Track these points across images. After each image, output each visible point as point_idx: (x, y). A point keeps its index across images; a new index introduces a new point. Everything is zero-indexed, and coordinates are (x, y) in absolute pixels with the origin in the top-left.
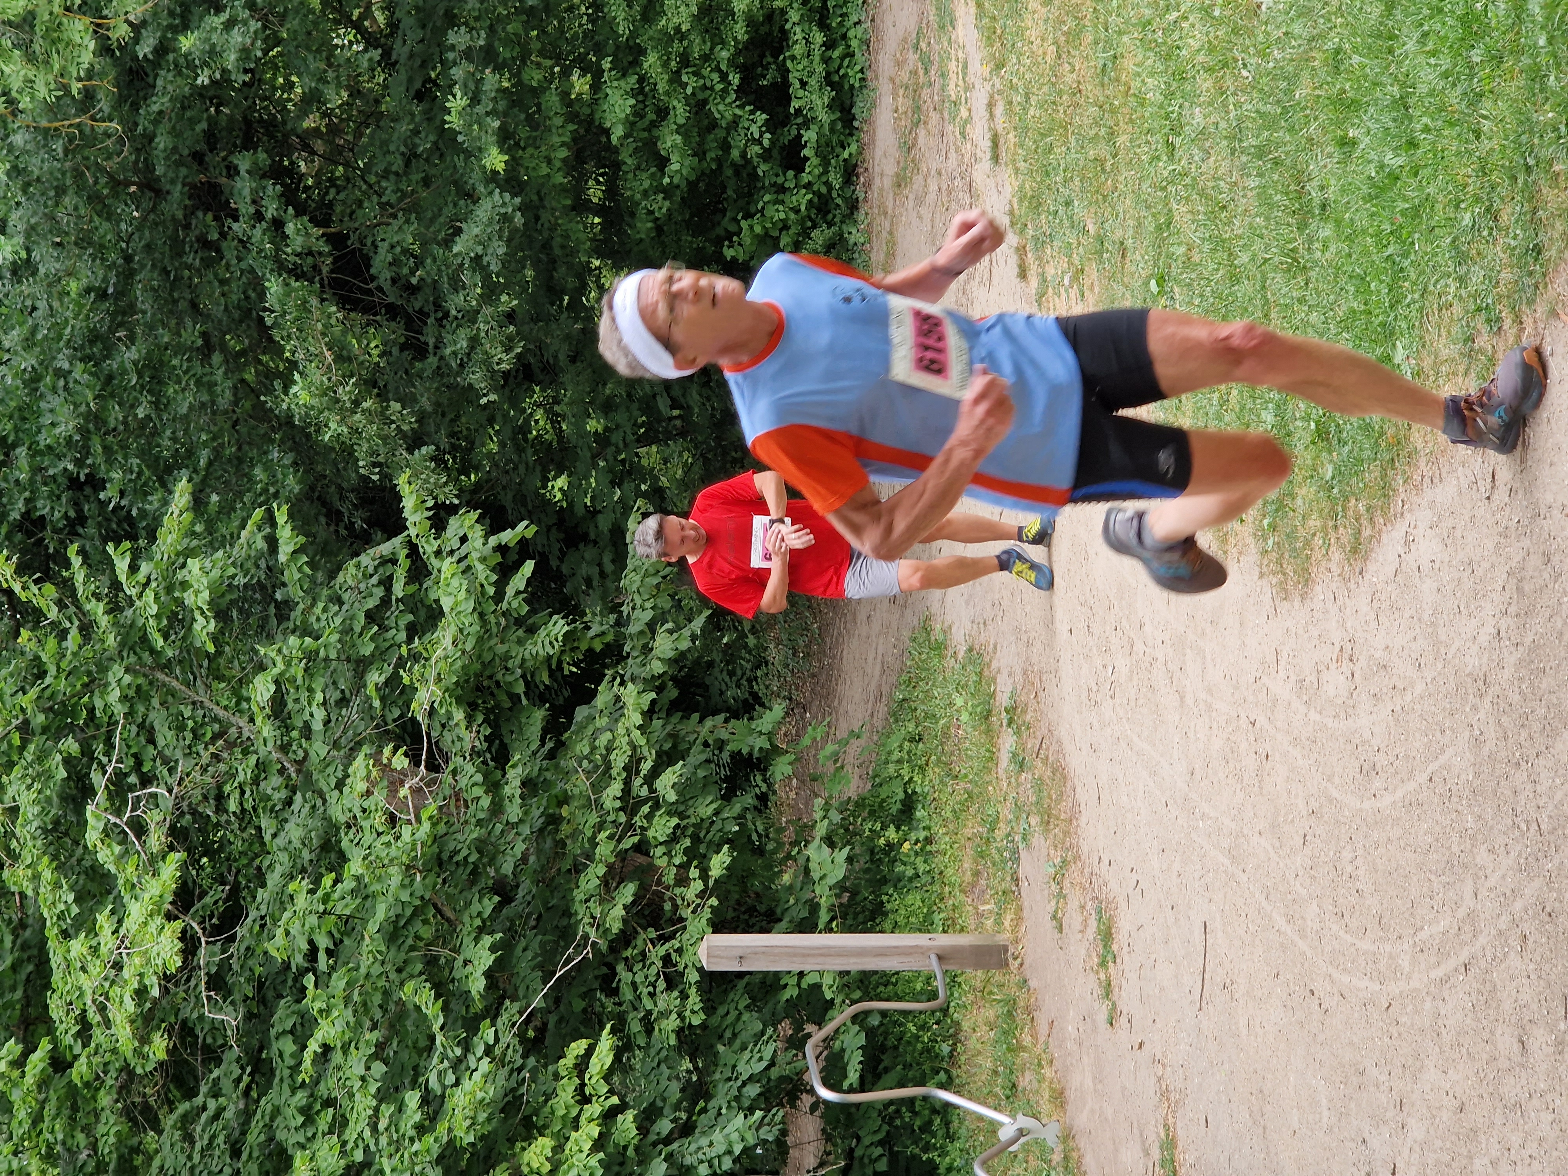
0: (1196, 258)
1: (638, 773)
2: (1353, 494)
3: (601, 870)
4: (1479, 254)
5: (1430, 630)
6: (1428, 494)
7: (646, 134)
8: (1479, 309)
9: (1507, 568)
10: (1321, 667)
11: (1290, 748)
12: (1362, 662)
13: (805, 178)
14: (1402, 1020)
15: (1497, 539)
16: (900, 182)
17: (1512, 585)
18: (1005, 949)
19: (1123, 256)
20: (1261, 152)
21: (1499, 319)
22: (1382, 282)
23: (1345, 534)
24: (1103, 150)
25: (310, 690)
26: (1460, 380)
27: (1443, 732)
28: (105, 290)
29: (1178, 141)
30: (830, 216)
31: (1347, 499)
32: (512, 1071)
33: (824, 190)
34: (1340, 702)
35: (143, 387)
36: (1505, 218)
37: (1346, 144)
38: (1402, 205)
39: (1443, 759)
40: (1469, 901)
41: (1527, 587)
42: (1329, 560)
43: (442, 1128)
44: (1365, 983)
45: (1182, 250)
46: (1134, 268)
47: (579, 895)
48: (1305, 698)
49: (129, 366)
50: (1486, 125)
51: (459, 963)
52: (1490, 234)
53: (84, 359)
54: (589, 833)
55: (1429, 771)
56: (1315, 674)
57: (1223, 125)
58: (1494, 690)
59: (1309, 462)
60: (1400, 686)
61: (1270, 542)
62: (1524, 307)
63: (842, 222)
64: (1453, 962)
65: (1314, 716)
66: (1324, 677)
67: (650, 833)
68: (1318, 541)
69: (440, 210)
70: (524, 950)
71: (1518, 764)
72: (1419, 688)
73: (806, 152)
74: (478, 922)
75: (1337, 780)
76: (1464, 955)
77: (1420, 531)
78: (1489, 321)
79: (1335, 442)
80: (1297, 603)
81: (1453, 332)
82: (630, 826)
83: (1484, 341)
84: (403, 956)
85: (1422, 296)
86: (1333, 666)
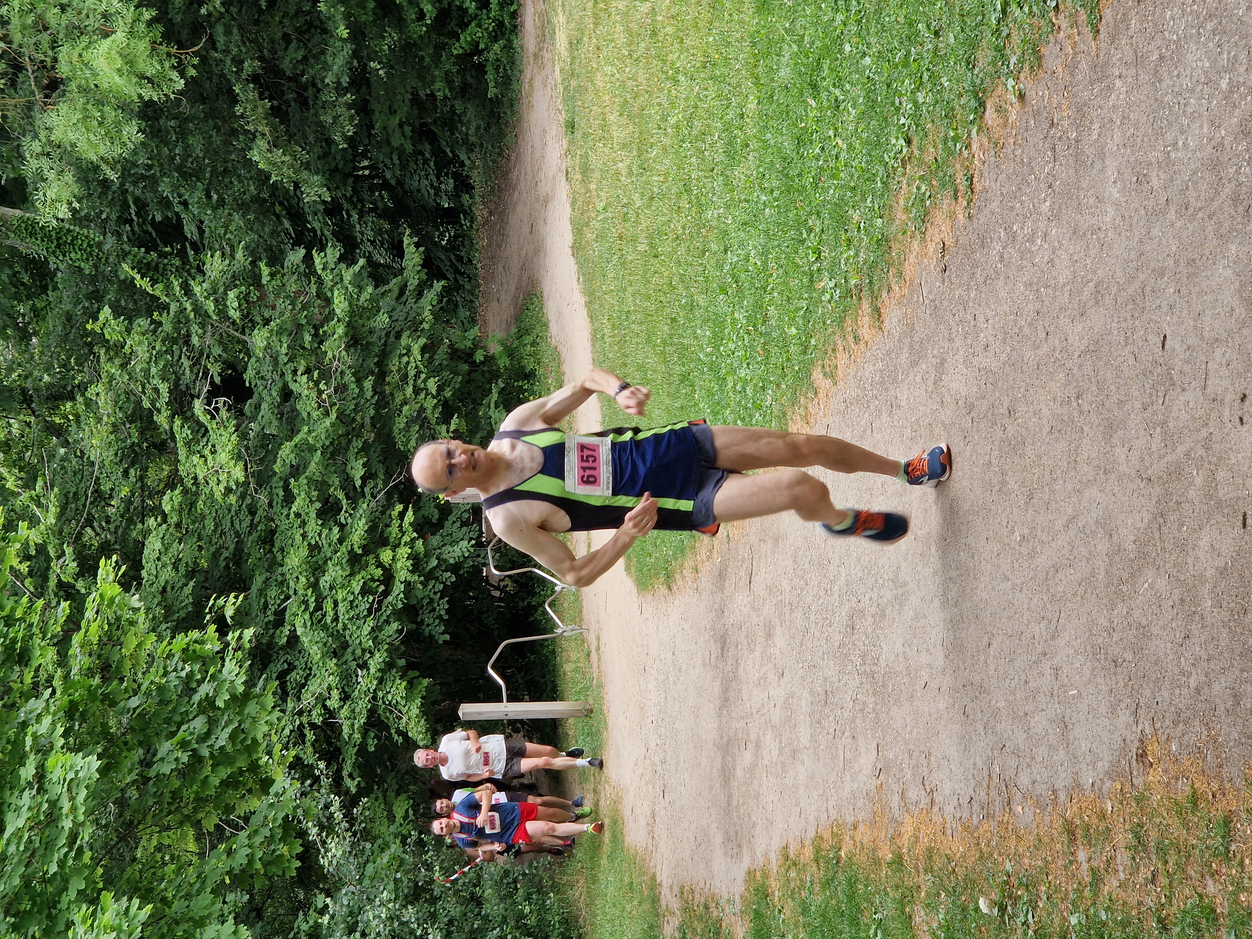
43: (348, 543)
74: (356, 450)
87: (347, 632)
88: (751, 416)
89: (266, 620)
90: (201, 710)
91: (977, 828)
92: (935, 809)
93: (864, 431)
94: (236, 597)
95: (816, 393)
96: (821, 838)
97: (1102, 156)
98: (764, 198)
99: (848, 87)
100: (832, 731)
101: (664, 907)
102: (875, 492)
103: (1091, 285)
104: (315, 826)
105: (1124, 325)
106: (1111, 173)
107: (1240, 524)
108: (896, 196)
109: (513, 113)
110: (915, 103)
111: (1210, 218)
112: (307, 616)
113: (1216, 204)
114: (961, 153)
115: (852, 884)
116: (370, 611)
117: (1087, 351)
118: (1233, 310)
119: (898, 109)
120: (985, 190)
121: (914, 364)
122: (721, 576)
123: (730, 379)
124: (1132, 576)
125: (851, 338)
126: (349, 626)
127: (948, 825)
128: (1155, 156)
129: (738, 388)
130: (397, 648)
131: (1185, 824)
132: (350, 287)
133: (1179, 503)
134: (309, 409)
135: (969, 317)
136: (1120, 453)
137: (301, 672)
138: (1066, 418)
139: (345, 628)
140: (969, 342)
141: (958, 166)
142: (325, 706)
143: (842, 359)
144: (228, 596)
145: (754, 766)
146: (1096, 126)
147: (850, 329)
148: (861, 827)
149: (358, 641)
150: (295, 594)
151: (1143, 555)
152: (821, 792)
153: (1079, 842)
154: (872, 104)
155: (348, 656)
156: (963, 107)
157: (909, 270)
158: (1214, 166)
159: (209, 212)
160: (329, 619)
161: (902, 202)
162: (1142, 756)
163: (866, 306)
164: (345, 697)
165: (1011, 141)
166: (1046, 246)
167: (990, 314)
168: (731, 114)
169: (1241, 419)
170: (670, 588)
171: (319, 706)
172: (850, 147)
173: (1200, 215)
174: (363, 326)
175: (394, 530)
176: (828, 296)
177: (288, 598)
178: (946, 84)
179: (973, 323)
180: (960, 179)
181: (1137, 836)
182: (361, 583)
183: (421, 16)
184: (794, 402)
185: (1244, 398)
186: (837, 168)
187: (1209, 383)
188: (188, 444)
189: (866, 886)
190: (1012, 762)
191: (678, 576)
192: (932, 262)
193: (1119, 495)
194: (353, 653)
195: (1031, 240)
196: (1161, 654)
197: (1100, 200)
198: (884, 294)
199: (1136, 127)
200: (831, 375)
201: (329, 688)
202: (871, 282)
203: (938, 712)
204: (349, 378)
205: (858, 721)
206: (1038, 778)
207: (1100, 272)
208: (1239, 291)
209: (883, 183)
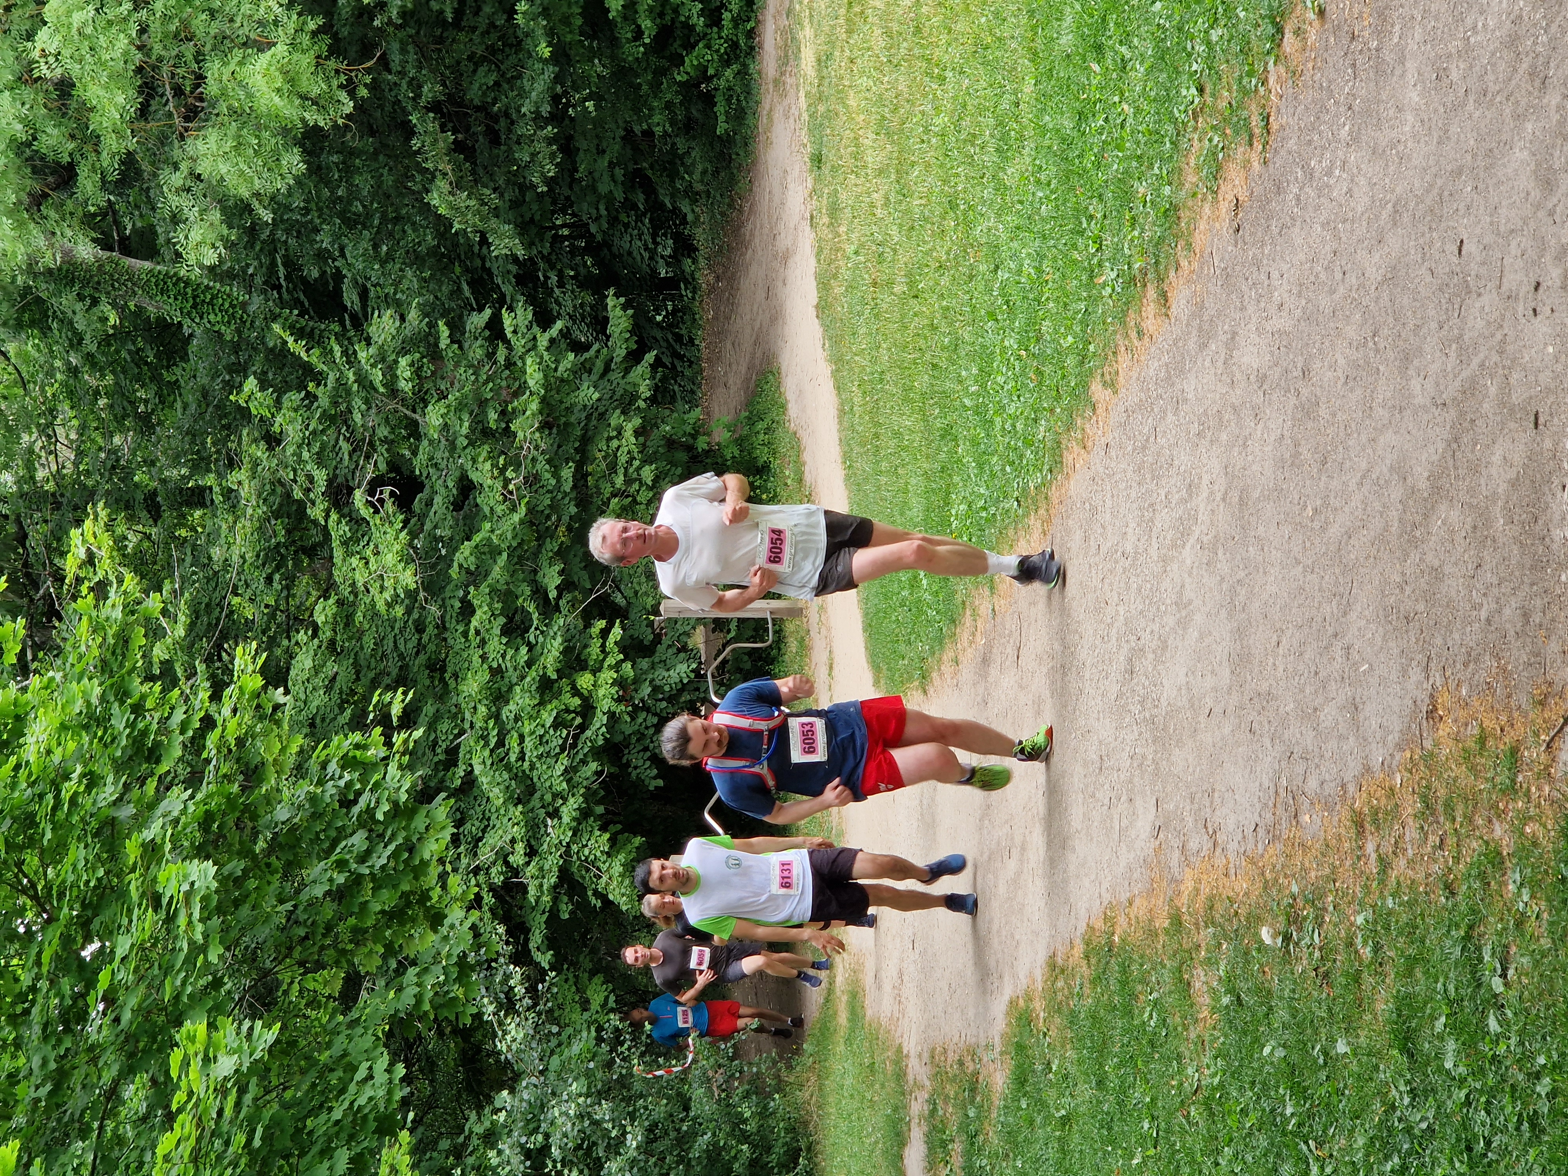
74: (551, 554)
87: (535, 773)
88: (1021, 457)
89: (436, 759)
90: (361, 824)
91: (1262, 856)
92: (1219, 851)
93: (1147, 440)
94: (405, 693)
95: (1094, 410)
96: (1093, 929)
97: (1402, 61)
98: (1040, 194)
99: (1136, 41)
100: (1107, 801)
101: (911, 1082)
102: (1158, 507)
103: (1390, 206)
104: (491, 1003)
105: (1421, 241)
106: (1411, 77)
107: (1532, 425)
108: (1186, 156)
109: (747, 154)
110: (1209, 43)
111: (1508, 100)
112: (487, 753)
113: (1513, 82)
114: (1256, 90)
115: (1125, 969)
116: (563, 748)
117: (1385, 280)
118: (1528, 194)
119: (1189, 55)
120: (1282, 128)
121: (1203, 346)
122: (986, 661)
123: (998, 420)
124: (1426, 516)
125: (1133, 335)
126: (538, 765)
127: (1231, 865)
128: (1455, 45)
129: (1008, 426)
130: (595, 792)
131: (1473, 769)
132: (546, 355)
133: (1473, 421)
134: (492, 503)
135: (1263, 277)
136: (1415, 384)
137: (477, 823)
138: (1361, 362)
139: (532, 767)
140: (1263, 305)
141: (1253, 107)
142: (506, 863)
143: (1124, 361)
144: (396, 691)
145: (1019, 873)
146: (1397, 28)
147: (1132, 323)
148: (1137, 902)
149: (548, 784)
150: (472, 727)
151: (1436, 490)
152: (1093, 877)
153: (1367, 833)
154: (1162, 55)
155: (535, 802)
156: (1259, 38)
157: (1199, 239)
158: (1513, 41)
159: (376, 267)
160: (513, 757)
161: (1192, 162)
162: (1431, 713)
163: (1151, 292)
164: (532, 852)
165: (1310, 65)
166: (1345, 176)
167: (1285, 267)
168: (1005, 104)
169: (1535, 310)
170: (925, 692)
171: (500, 862)
172: (1138, 110)
173: (1498, 99)
174: (561, 402)
175: (594, 650)
176: (1109, 290)
177: (462, 732)
178: (1242, 15)
179: (1266, 282)
180: (1256, 121)
181: (1425, 799)
182: (554, 713)
183: (639, 34)
184: (1070, 426)
185: (1537, 286)
186: (1122, 138)
187: (1504, 280)
188: (345, 543)
189: (1142, 965)
190: (1300, 769)
191: (934, 675)
192: (1224, 226)
193: (1414, 432)
194: (542, 798)
195: (1329, 173)
196: (1453, 593)
197: (1399, 109)
198: (1172, 273)
199: (1437, 19)
200: (1111, 385)
201: (513, 841)
202: (1157, 263)
203: (1222, 739)
204: (542, 466)
205: (1136, 780)
206: (1327, 777)
207: (1399, 190)
208: (1535, 172)
209: (1172, 143)
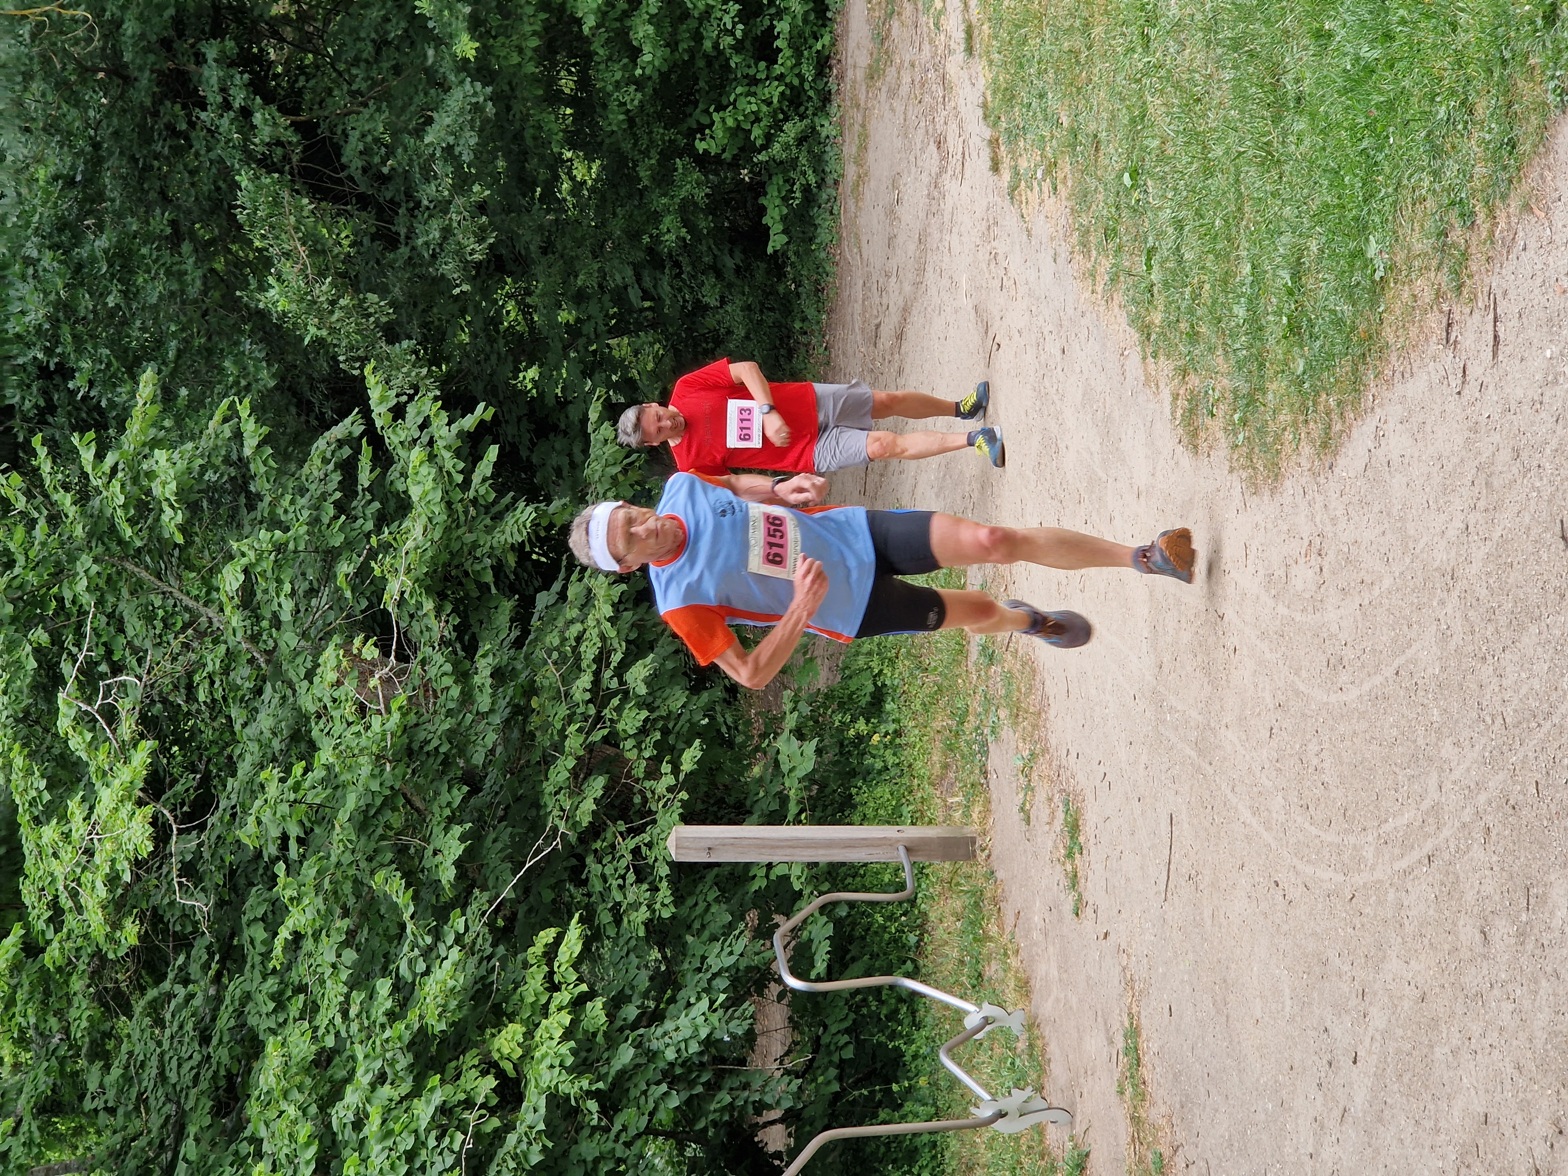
0: (1170, 152)
1: (608, 665)
2: (1324, 389)
3: (571, 763)
4: (1453, 147)
5: (1399, 525)
6: (1399, 389)
7: (618, 24)
8: (1453, 204)
9: (1477, 463)
10: (1290, 561)
11: (1258, 642)
12: (1331, 557)
13: (778, 70)
14: (1367, 910)
15: (1467, 434)
16: (873, 74)
17: (1481, 480)
18: (973, 841)
19: (1097, 149)
20: (1236, 45)
21: (1473, 213)
22: (1356, 175)
23: (1316, 429)
24: (1078, 42)
25: (279, 581)
26: (1433, 274)
27: (1410, 626)
28: (74, 177)
29: (1153, 33)
30: (802, 109)
31: (1317, 394)
32: (481, 960)
33: (796, 82)
34: (1308, 596)
35: (113, 276)
36: (1481, 111)
37: (1322, 36)
38: (1378, 98)
39: (1409, 653)
40: (1433, 794)
41: (1496, 482)
42: (1299, 454)
43: (413, 1016)
44: (1330, 874)
45: (1156, 143)
46: (1107, 162)
47: (548, 788)
48: (1273, 592)
49: (99, 254)
50: (1463, 19)
51: (429, 852)
52: (1465, 128)
53: (54, 247)
54: (559, 726)
55: (1396, 665)
56: (1283, 569)
57: (1199, 16)
58: (1461, 585)
59: (1280, 357)
60: (1368, 579)
61: (1241, 437)
62: (1498, 202)
63: (814, 114)
64: (1416, 855)
65: (1282, 610)
66: (1294, 570)
67: (620, 726)
68: (1288, 436)
69: (411, 99)
70: (495, 841)
71: (1484, 658)
72: (1387, 582)
73: (778, 43)
74: (447, 812)
75: (1304, 674)
76: (1428, 848)
77: (1391, 425)
78: (1462, 215)
79: (1306, 337)
80: (1266, 498)
81: (1426, 227)
82: (599, 718)
83: (1457, 235)
84: (373, 845)
85: (1396, 190)
86: (1302, 561)
132: (448, 458)
175: (531, 986)
